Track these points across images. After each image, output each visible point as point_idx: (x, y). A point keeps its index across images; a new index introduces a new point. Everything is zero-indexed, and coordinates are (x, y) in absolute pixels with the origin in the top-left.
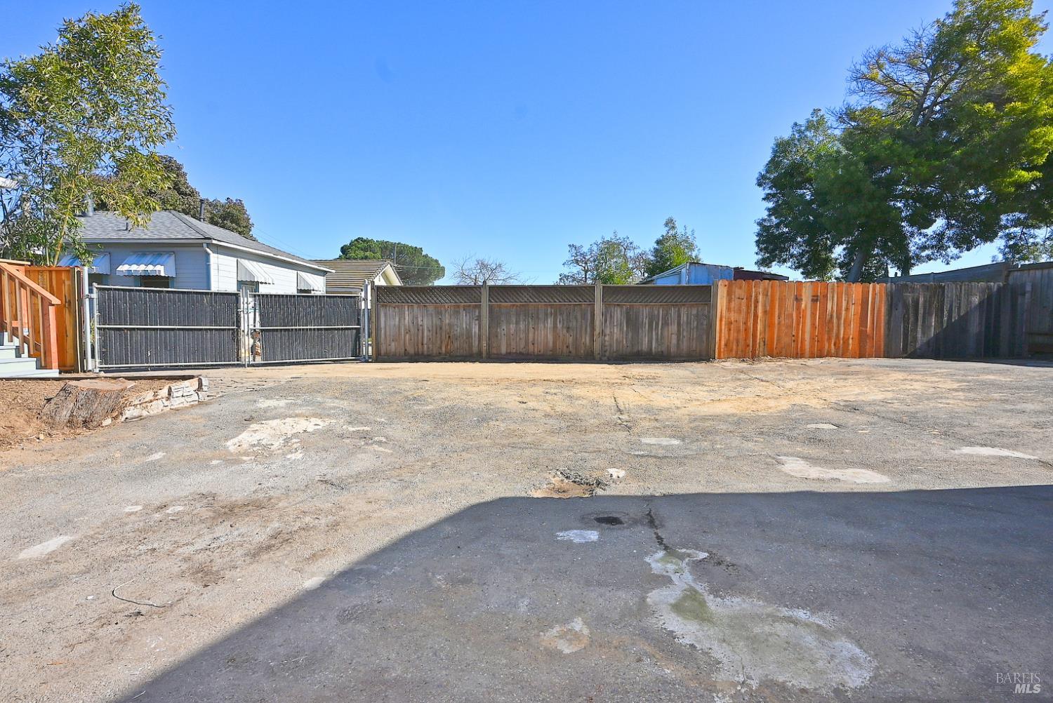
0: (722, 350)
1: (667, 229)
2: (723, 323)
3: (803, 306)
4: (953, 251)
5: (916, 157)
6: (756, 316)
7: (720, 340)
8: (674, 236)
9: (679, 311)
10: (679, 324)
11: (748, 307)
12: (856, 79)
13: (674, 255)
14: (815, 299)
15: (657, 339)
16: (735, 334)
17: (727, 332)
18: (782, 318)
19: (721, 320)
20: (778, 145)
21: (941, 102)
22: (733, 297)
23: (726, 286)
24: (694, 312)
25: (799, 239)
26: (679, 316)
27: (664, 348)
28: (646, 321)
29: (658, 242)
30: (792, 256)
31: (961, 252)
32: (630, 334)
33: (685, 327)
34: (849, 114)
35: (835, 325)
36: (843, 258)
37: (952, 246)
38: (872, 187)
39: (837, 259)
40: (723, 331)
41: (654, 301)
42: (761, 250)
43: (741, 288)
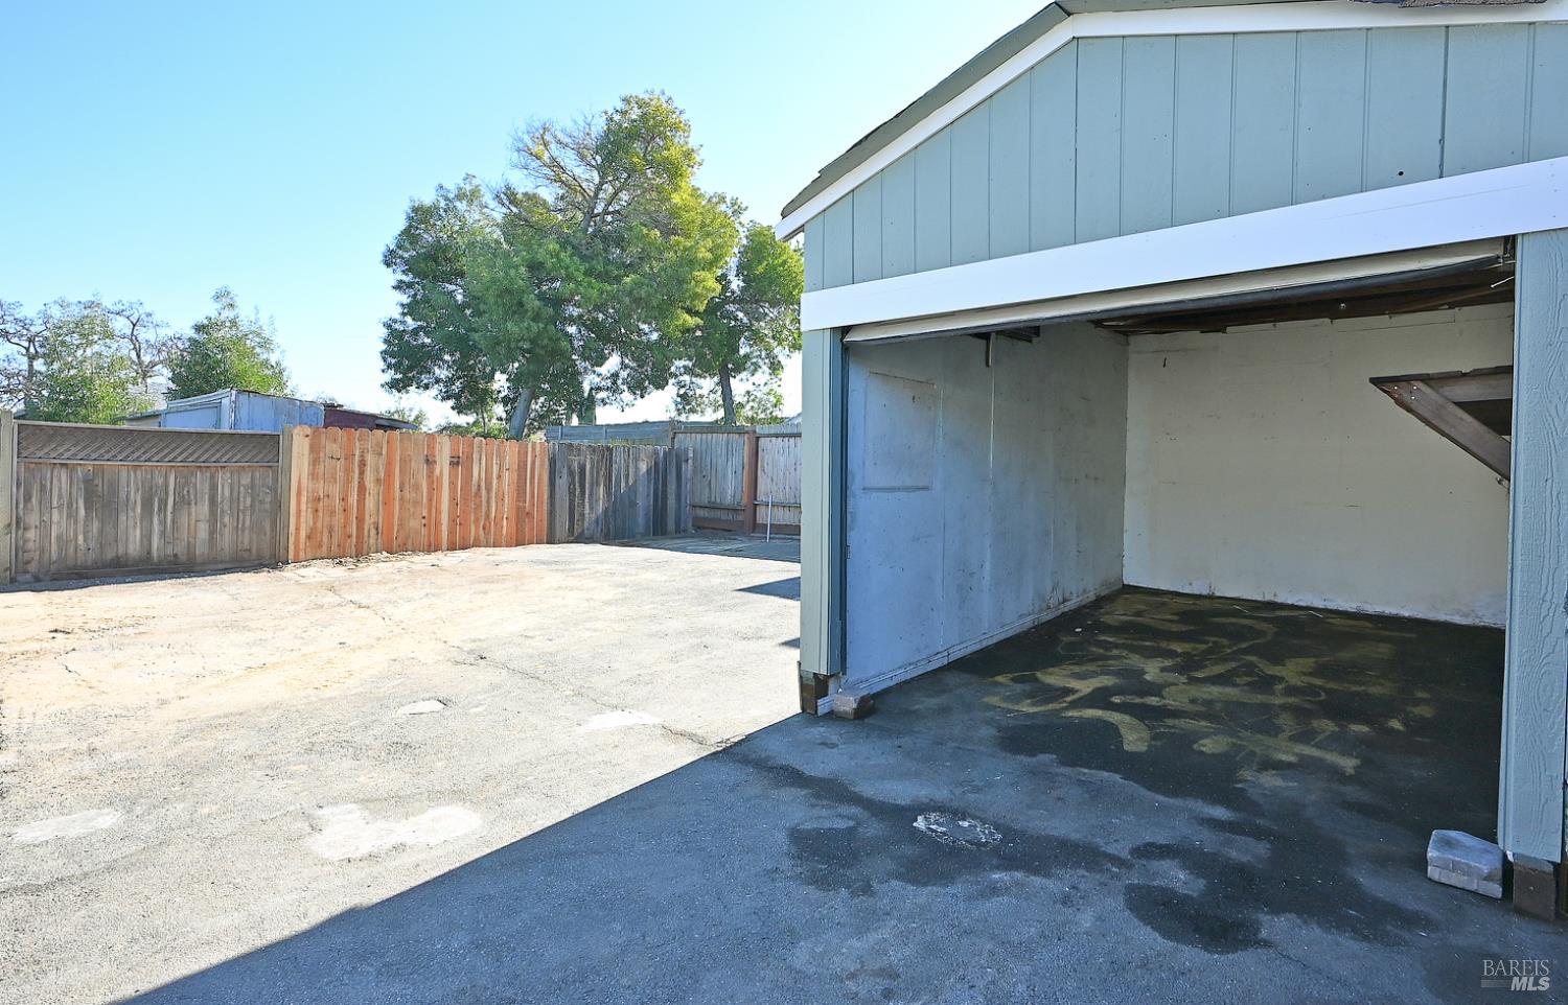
0: (302, 546)
1: (218, 306)
2: (304, 499)
3: (437, 472)
4: (627, 396)
5: (585, 274)
6: (362, 488)
7: (297, 529)
8: (234, 323)
9: (212, 477)
10: (213, 502)
11: (348, 471)
12: (519, 150)
13: (232, 356)
14: (455, 462)
15: (163, 533)
16: (327, 519)
17: (310, 515)
18: (406, 492)
19: (299, 494)
20: (415, 210)
21: (613, 213)
22: (322, 455)
23: (307, 436)
24: (246, 480)
25: (447, 357)
26: (213, 488)
27: (180, 549)
28: (137, 498)
29: (199, 328)
30: (438, 381)
31: (635, 399)
32: (96, 525)
33: (226, 508)
34: (509, 196)
35: (484, 499)
36: (506, 391)
37: (626, 390)
38: (537, 303)
39: (499, 392)
40: (303, 514)
41: (156, 459)
42: (389, 366)
43: (336, 441)
